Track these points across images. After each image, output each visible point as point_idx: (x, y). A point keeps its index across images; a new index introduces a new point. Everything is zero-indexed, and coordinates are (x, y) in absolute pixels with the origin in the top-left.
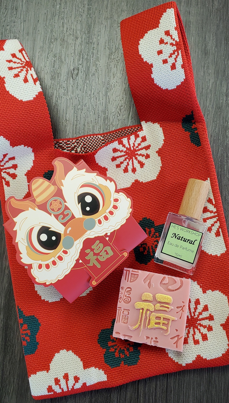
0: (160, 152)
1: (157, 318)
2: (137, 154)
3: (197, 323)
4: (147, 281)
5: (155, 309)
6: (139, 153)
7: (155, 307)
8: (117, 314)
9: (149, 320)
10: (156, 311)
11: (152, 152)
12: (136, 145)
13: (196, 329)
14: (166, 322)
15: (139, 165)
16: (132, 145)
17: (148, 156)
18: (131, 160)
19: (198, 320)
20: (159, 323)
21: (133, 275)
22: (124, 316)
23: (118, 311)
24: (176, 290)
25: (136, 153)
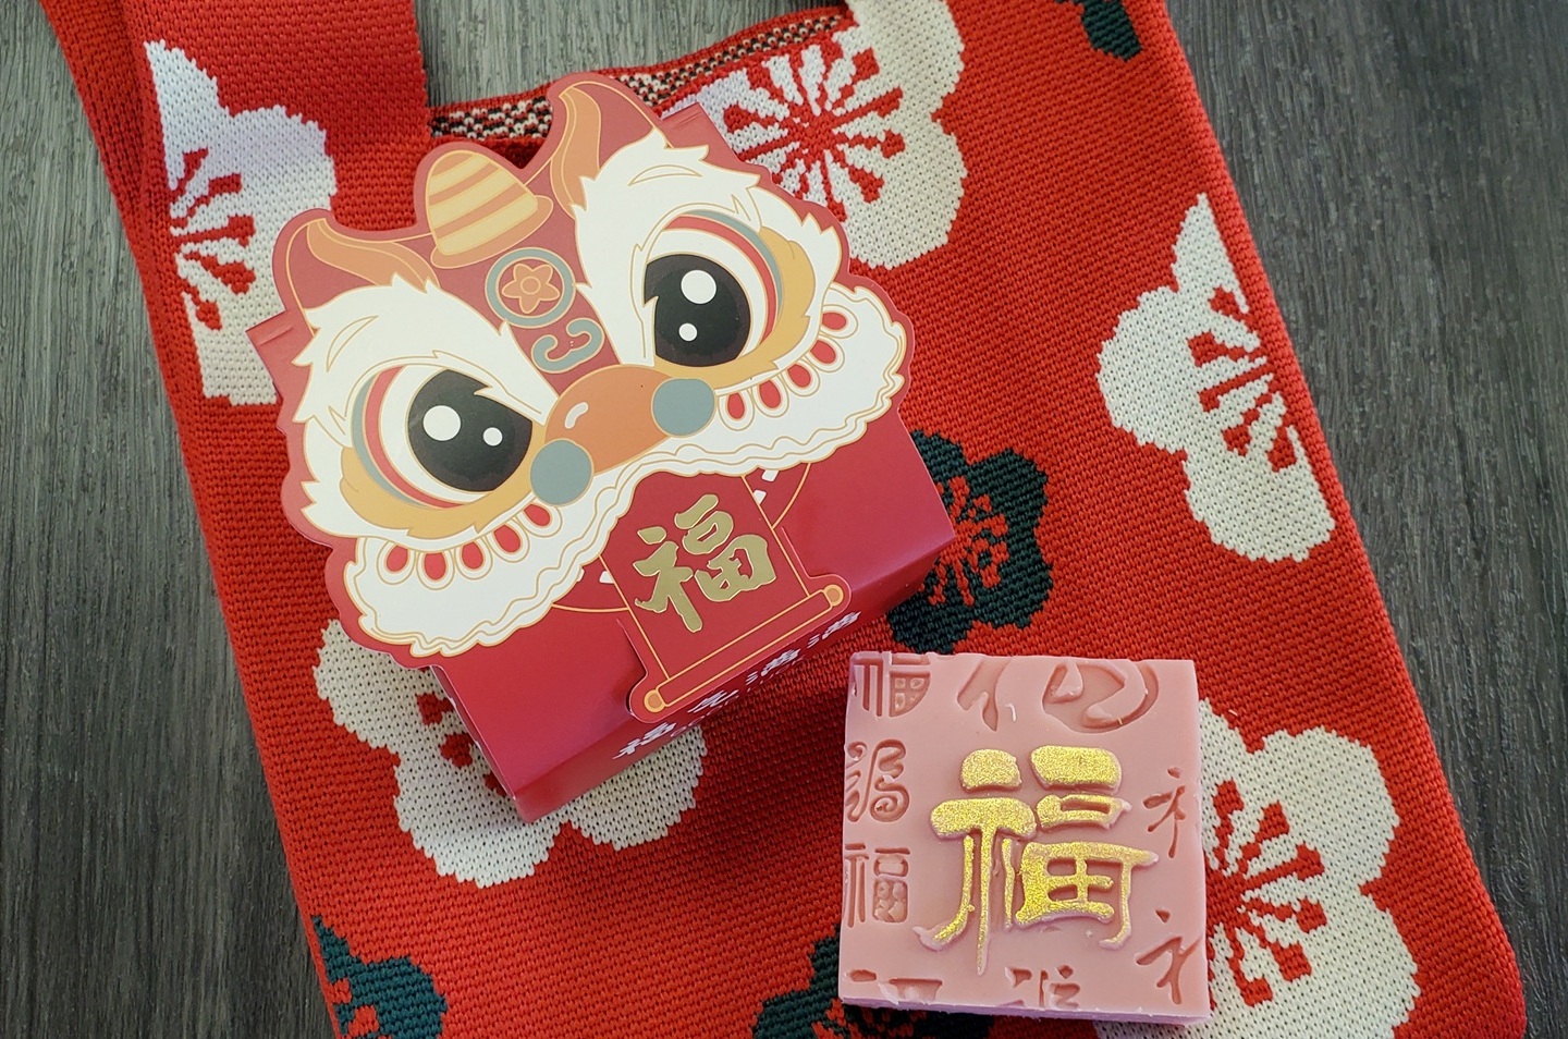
0: (950, 115)
1: (1055, 869)
2: (843, 138)
3: (1244, 903)
4: (977, 698)
5: (1037, 820)
6: (850, 130)
7: (1035, 813)
8: (847, 881)
9: (1018, 881)
10: (1047, 831)
11: (914, 120)
12: (834, 95)
13: (1244, 932)
14: (1105, 881)
15: (857, 188)
16: (813, 94)
17: (893, 144)
18: (818, 163)
19: (1243, 883)
20: (1070, 891)
21: (901, 682)
22: (883, 884)
23: (847, 864)
24: (1127, 720)
25: (835, 131)
